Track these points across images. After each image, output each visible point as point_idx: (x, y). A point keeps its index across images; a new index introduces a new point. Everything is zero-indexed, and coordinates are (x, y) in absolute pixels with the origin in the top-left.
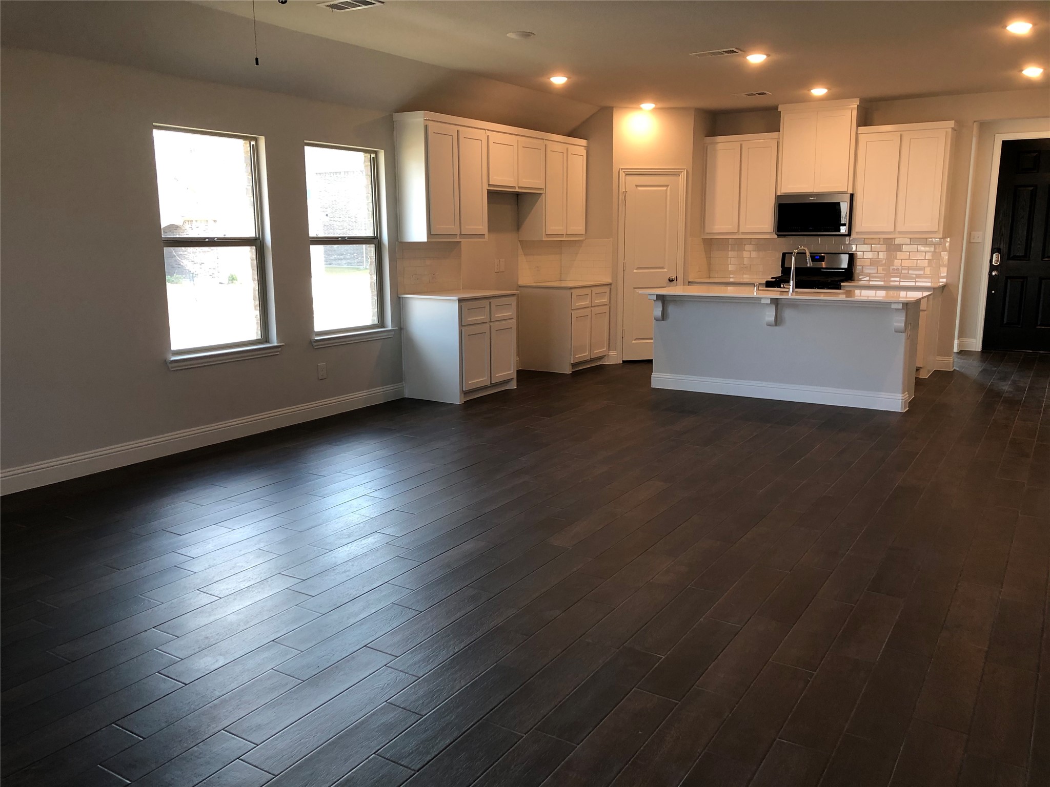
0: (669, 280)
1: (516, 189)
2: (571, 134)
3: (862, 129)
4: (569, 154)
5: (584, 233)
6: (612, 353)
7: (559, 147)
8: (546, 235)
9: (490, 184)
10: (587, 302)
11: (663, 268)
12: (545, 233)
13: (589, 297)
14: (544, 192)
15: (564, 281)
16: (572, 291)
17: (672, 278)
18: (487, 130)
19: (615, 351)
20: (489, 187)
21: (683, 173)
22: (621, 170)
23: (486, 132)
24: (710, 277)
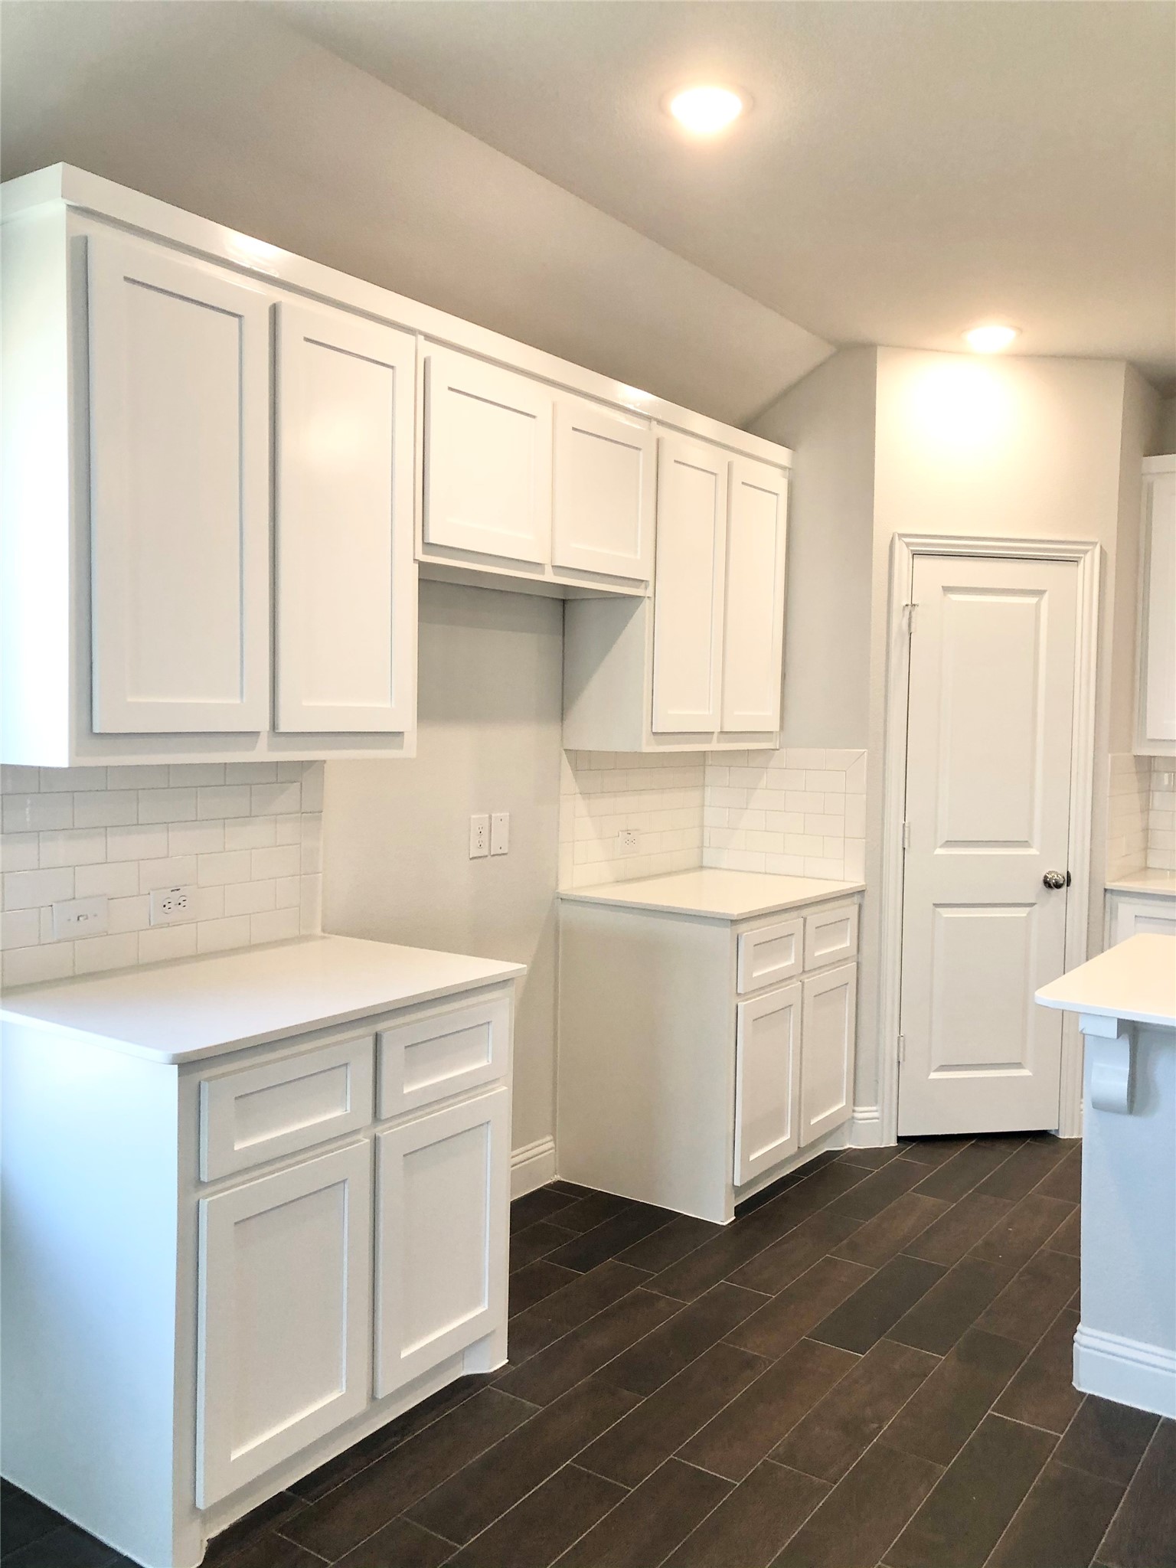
0: (1048, 884)
1: (543, 573)
2: (751, 423)
4: (737, 487)
5: (776, 728)
6: (866, 1113)
7: (697, 453)
8: (655, 734)
9: (431, 541)
10: (788, 962)
11: (1025, 844)
12: (650, 730)
13: (795, 943)
14: (649, 593)
15: (712, 871)
16: (739, 931)
17: (1053, 878)
18: (421, 338)
19: (874, 1108)
20: (425, 552)
21: (1088, 556)
22: (899, 539)
23: (417, 340)
24: (1146, 868)
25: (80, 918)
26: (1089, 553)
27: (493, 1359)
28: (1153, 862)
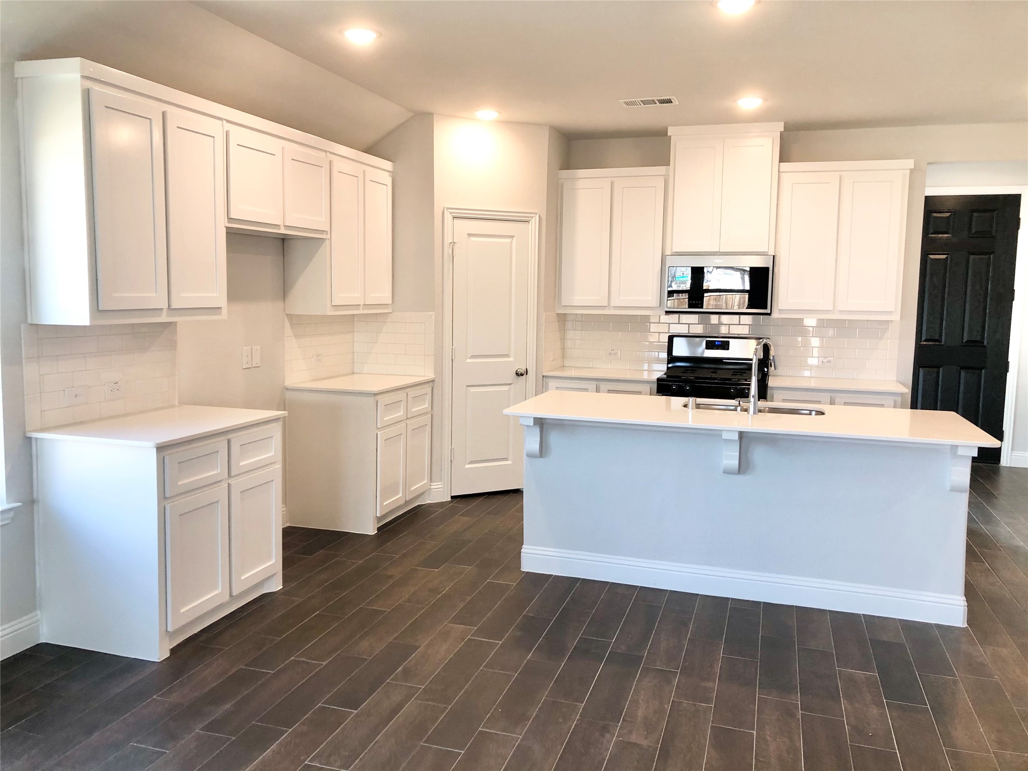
0: (517, 374)
1: (280, 229)
2: (371, 150)
3: (785, 166)
4: (368, 183)
5: (390, 302)
6: (436, 486)
7: (349, 167)
8: (333, 306)
9: (232, 217)
10: (400, 413)
11: (507, 356)
12: (330, 304)
13: (403, 404)
14: (328, 237)
15: (359, 375)
16: (378, 399)
17: (520, 371)
18: (225, 122)
19: (440, 483)
20: (229, 222)
21: (534, 219)
22: (447, 210)
23: (223, 123)
24: (564, 366)
25: (77, 396)
26: (534, 218)
27: (276, 586)
28: (567, 363)
